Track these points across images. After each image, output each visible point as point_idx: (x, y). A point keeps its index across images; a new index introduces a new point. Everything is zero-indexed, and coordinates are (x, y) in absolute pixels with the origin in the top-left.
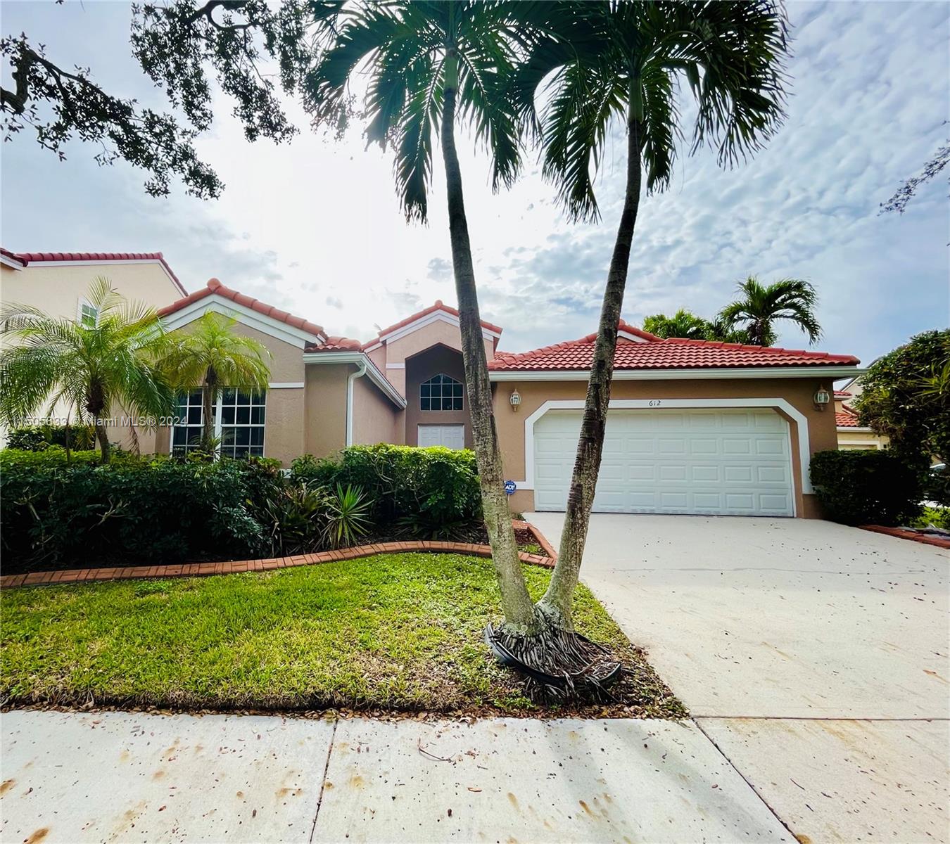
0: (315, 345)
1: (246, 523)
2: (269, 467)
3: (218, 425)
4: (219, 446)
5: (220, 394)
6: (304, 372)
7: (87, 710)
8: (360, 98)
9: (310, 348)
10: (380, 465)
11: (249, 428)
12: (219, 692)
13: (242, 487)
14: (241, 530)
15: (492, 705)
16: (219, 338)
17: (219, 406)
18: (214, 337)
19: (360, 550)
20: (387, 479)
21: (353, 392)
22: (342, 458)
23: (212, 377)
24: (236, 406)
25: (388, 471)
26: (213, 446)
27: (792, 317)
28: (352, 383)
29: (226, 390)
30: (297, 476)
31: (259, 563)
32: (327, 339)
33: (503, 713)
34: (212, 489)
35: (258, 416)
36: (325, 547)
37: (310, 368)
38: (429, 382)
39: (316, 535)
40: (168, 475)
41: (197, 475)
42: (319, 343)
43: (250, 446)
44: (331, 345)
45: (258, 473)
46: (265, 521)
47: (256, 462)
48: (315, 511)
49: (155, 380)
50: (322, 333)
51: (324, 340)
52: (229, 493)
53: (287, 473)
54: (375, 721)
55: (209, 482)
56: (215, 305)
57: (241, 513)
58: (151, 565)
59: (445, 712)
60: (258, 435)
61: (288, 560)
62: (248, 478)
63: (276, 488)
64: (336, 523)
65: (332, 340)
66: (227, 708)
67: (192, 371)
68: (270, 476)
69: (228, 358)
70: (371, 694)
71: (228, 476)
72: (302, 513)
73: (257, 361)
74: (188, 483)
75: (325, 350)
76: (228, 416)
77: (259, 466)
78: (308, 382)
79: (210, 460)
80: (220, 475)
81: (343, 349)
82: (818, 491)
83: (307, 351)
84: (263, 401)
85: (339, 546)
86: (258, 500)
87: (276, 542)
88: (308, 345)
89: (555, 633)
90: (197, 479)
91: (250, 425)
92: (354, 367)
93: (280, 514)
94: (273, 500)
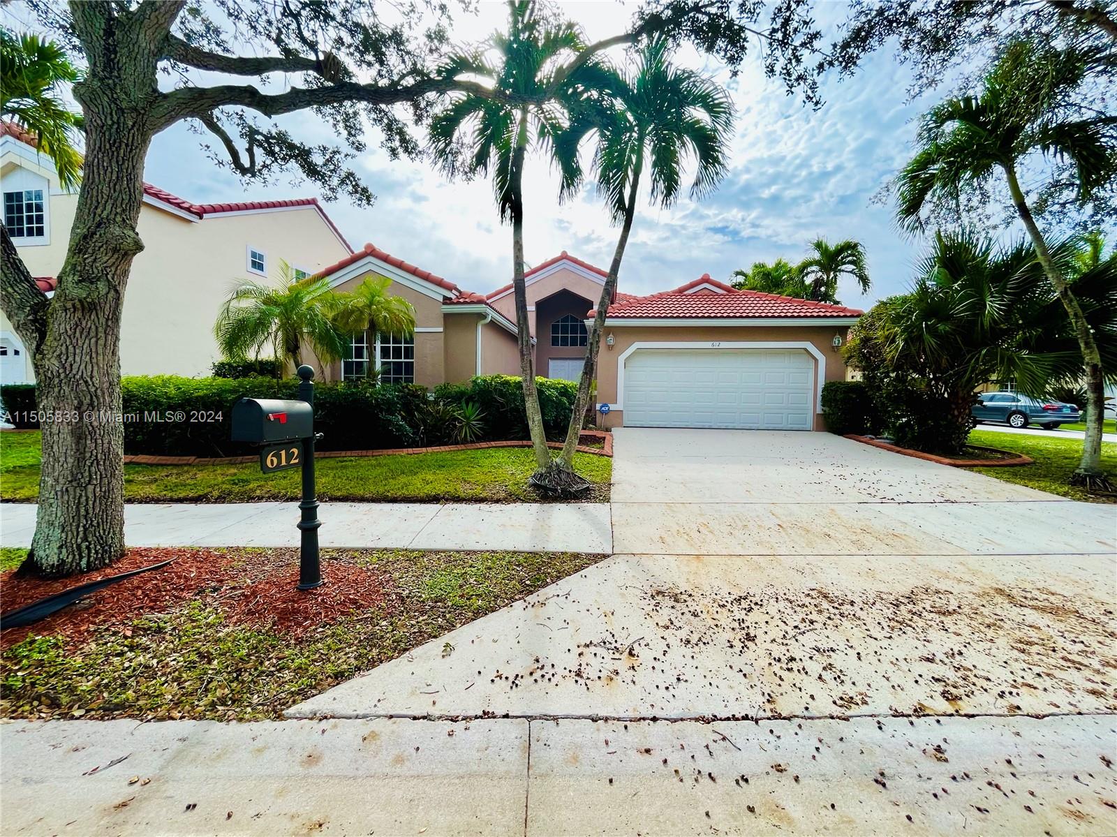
0: (450, 299)
1: (401, 425)
2: (416, 390)
3: (378, 361)
4: (380, 376)
5: (379, 336)
6: (442, 320)
7: (326, 501)
8: (469, 134)
9: (447, 301)
10: (495, 389)
11: (402, 362)
12: (389, 494)
13: (398, 403)
14: (398, 430)
15: (520, 499)
16: (377, 298)
17: (378, 345)
18: (373, 297)
19: (478, 445)
20: (501, 400)
21: (481, 335)
22: (471, 385)
23: (373, 326)
24: (391, 345)
25: (502, 395)
26: (375, 376)
27: (851, 272)
28: (480, 328)
29: (382, 333)
30: (438, 398)
31: (410, 450)
32: (460, 292)
33: (523, 501)
34: (378, 404)
35: (409, 353)
36: (456, 443)
37: (447, 316)
38: (558, 322)
39: (450, 436)
40: (348, 394)
41: (368, 395)
42: (453, 297)
43: (403, 376)
44: (464, 299)
45: (408, 394)
46: (414, 426)
47: (407, 387)
48: (448, 420)
49: (335, 330)
50: (457, 289)
51: (458, 294)
52: (389, 406)
53: (431, 397)
54: (463, 504)
55: (376, 400)
56: (371, 263)
57: (399, 419)
58: (343, 450)
59: (497, 501)
60: (409, 367)
61: (429, 449)
62: (402, 397)
63: (421, 405)
64: (462, 427)
65: (464, 294)
66: (394, 500)
67: (359, 320)
68: (418, 396)
69: (384, 313)
70: (463, 495)
71: (388, 396)
72: (439, 421)
73: (405, 313)
74: (363, 400)
75: (458, 303)
76: (385, 353)
77: (409, 390)
78: (446, 327)
79: (374, 386)
80: (382, 395)
81: (472, 303)
82: (825, 411)
83: (444, 303)
84: (412, 341)
85: (464, 442)
86: (410, 413)
87: (422, 439)
88: (445, 298)
89: (560, 472)
90: (368, 397)
91: (403, 360)
92: (482, 316)
93: (424, 421)
94: (420, 412)
